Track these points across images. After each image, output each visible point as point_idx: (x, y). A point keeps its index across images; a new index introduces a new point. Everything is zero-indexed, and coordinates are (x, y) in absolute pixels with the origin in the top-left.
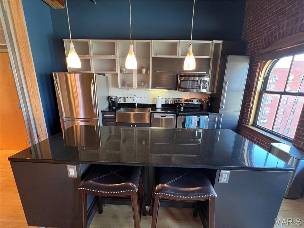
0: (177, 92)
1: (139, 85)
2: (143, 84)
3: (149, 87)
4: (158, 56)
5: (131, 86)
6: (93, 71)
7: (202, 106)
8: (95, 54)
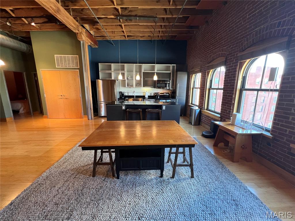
0: (156, 89)
1: (136, 86)
2: (138, 85)
3: (141, 86)
4: (146, 72)
5: (132, 86)
6: (113, 78)
7: (169, 96)
8: (114, 70)
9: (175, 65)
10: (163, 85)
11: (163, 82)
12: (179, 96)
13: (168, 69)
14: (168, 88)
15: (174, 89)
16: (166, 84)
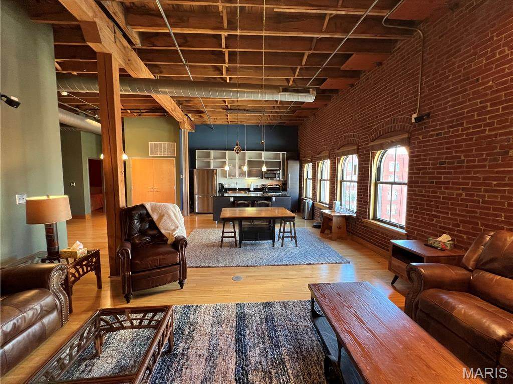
0: (263, 180)
1: (240, 176)
2: (242, 176)
3: (246, 177)
4: (251, 160)
5: (235, 176)
6: (212, 168)
7: (279, 188)
8: (214, 158)
9: (285, 153)
10: (272, 175)
11: (272, 172)
12: (291, 189)
13: (277, 157)
14: (278, 179)
15: (285, 180)
16: (275, 174)
